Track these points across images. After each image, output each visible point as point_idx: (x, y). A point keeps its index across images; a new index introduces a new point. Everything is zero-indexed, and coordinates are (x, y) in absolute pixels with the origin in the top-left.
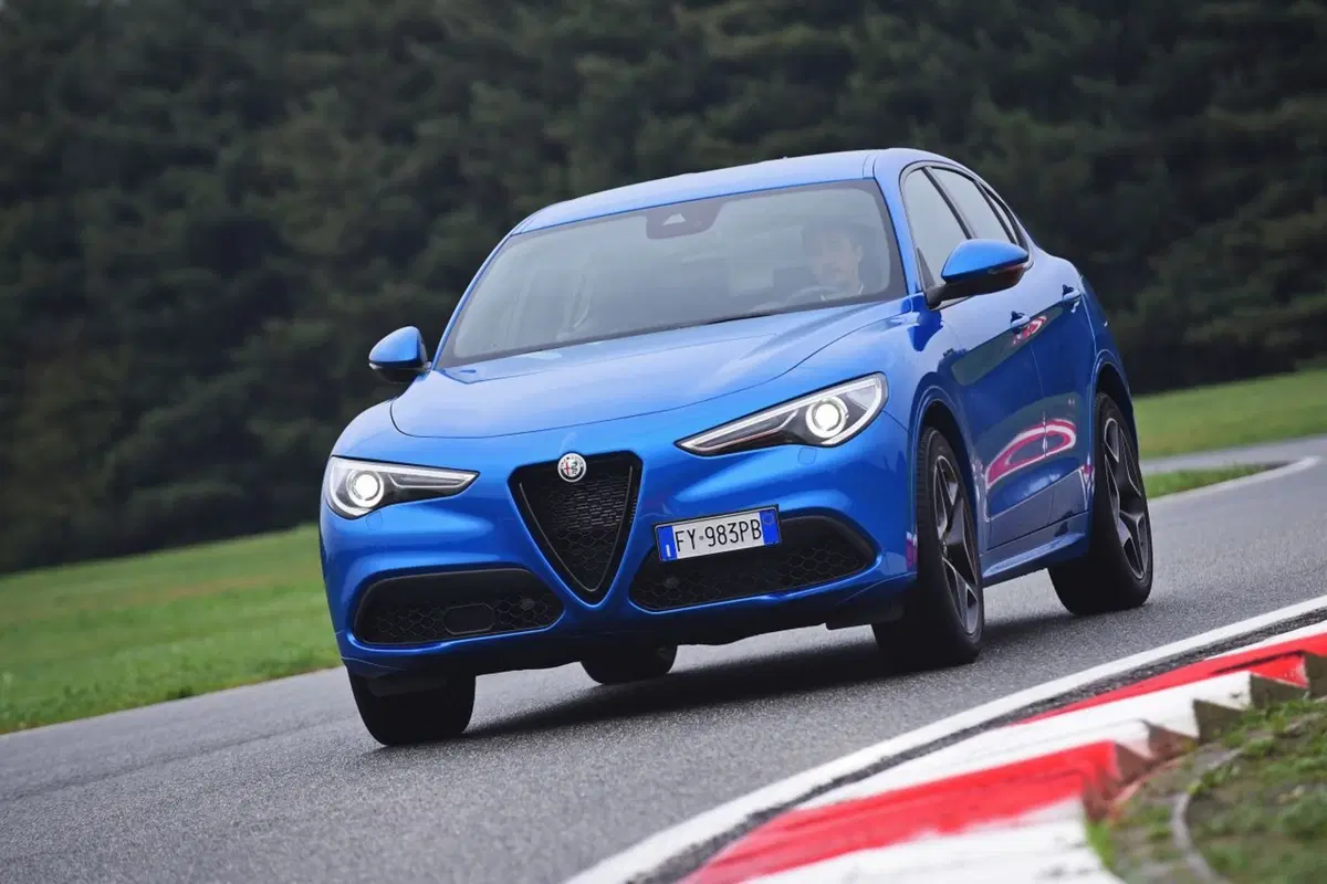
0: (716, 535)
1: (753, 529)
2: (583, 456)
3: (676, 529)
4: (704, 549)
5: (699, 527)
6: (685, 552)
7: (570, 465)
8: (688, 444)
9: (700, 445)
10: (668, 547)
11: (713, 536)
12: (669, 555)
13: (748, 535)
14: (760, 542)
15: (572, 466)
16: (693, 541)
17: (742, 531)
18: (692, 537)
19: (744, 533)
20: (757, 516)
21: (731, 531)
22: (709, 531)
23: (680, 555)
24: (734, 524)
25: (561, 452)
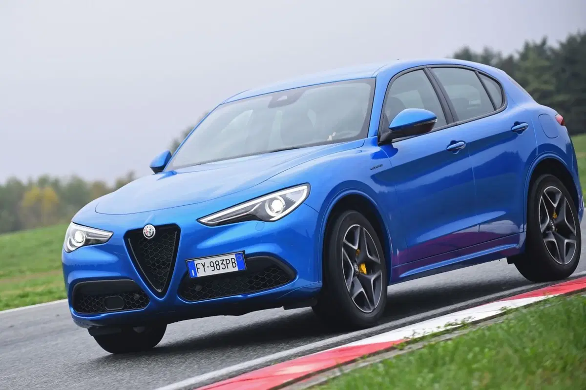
0: (215, 265)
1: (233, 263)
2: (154, 226)
3: (196, 262)
4: (209, 272)
5: (207, 261)
6: (201, 273)
7: (148, 230)
8: (203, 220)
9: (209, 221)
10: (193, 271)
11: (214, 266)
12: (194, 275)
13: (230, 265)
14: (236, 269)
15: (149, 231)
16: (204, 268)
17: (227, 264)
18: (204, 266)
19: (228, 265)
20: (234, 256)
21: (222, 264)
22: (212, 263)
23: (199, 275)
24: (223, 260)
25: (145, 224)
